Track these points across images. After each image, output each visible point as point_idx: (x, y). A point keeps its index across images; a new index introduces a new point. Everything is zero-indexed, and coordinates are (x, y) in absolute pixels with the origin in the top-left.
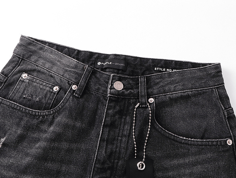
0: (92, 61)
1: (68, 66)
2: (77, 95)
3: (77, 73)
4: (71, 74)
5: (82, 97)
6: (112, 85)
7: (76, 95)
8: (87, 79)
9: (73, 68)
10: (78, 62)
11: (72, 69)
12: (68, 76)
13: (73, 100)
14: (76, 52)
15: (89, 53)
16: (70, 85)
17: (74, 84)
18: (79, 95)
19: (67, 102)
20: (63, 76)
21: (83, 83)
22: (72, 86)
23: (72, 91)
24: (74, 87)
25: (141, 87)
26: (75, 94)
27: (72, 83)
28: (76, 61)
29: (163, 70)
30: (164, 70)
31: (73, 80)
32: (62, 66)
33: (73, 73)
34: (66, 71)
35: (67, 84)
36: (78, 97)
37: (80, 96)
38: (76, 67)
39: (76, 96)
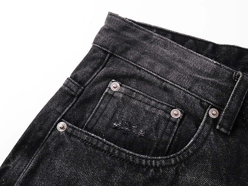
1: (200, 72)
2: (225, 129)
3: (218, 86)
4: (207, 86)
7: (222, 130)
8: (241, 100)
9: (209, 75)
10: (220, 66)
11: (207, 76)
12: (200, 91)
13: (216, 140)
14: (210, 46)
15: (236, 49)
16: (205, 109)
17: (212, 107)
18: (227, 129)
20: (190, 91)
21: (234, 107)
23: (211, 121)
24: (213, 113)
26: (220, 128)
27: (209, 104)
28: (215, 62)
31: (212, 98)
32: (189, 72)
33: (211, 86)
34: (197, 80)
35: (198, 106)
36: (226, 135)
37: (229, 133)
38: (215, 74)
39: (222, 133)
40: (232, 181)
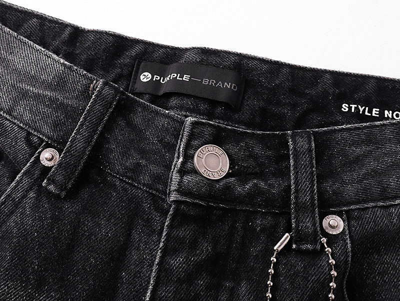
0: (121, 68)
1: (33, 80)
2: (56, 186)
3: (61, 107)
4: (41, 107)
5: (72, 194)
6: (188, 157)
7: (51, 188)
8: (95, 131)
9: (49, 86)
10: (70, 68)
11: (46, 89)
12: (27, 116)
13: (35, 207)
14: (67, 32)
15: (111, 38)
16: (34, 148)
17: (48, 146)
18: (62, 187)
19: (12, 213)
20: (10, 115)
21: (79, 145)
22: (40, 153)
23: (37, 172)
24: (48, 157)
25: (296, 173)
26: (48, 184)
27: (42, 141)
28: (62, 61)
29: (370, 111)
30: (374, 112)
31: (46, 129)
32: (11, 79)
33: (47, 106)
34: (24, 95)
35: (22, 145)
36: (58, 197)
37: (63, 194)
38: (60, 83)
39: (49, 193)
40: (49, 284)
